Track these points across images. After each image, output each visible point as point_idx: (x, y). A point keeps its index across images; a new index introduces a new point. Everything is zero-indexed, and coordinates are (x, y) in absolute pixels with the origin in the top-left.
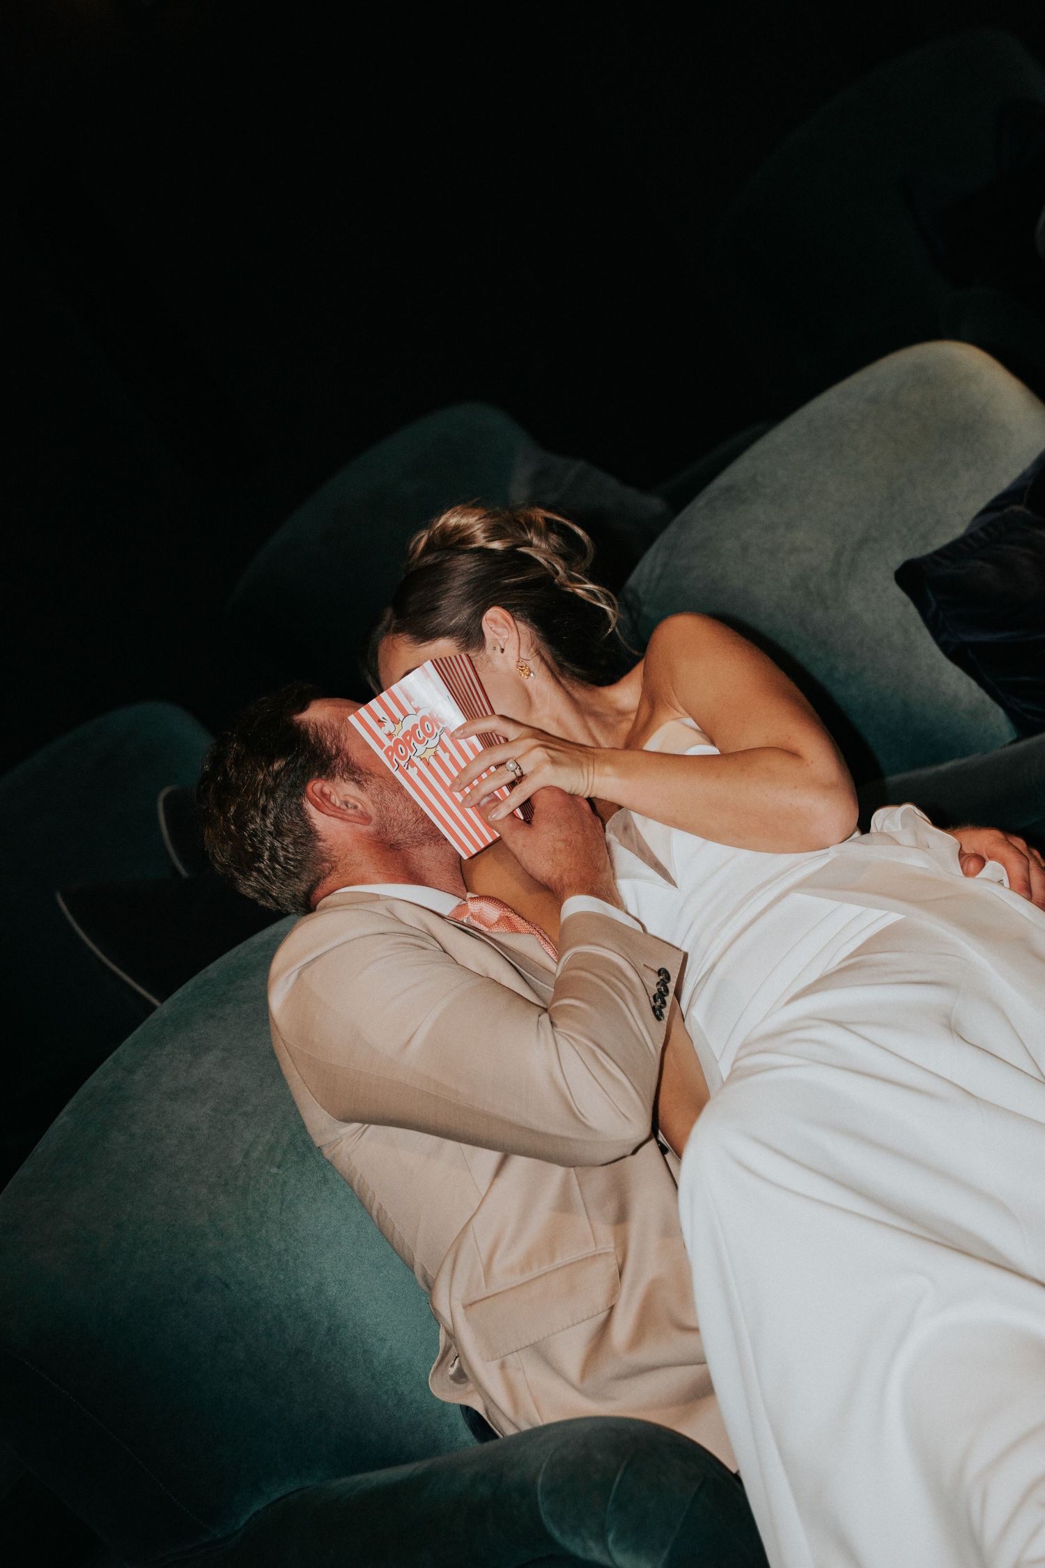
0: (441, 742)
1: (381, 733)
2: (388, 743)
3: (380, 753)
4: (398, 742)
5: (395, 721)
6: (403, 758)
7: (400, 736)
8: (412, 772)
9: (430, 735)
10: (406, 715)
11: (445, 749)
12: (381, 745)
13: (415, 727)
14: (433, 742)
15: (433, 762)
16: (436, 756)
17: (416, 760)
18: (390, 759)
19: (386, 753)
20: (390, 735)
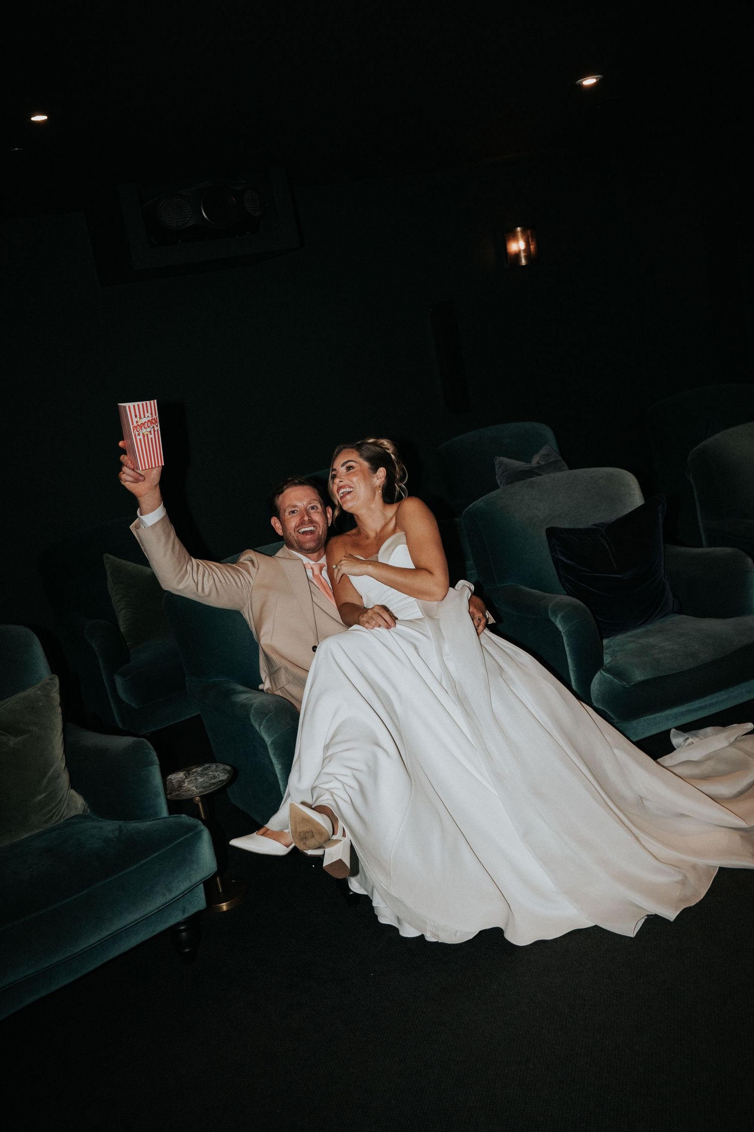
0: (150, 431)
1: (135, 420)
2: (135, 424)
3: (132, 427)
4: (138, 425)
5: (140, 418)
6: (137, 431)
7: (140, 424)
8: (138, 438)
9: (149, 427)
10: (145, 417)
11: (151, 434)
12: (133, 424)
13: (145, 422)
14: (149, 430)
15: (146, 437)
16: (147, 435)
17: (141, 434)
18: (134, 430)
19: (133, 427)
20: (137, 422)
